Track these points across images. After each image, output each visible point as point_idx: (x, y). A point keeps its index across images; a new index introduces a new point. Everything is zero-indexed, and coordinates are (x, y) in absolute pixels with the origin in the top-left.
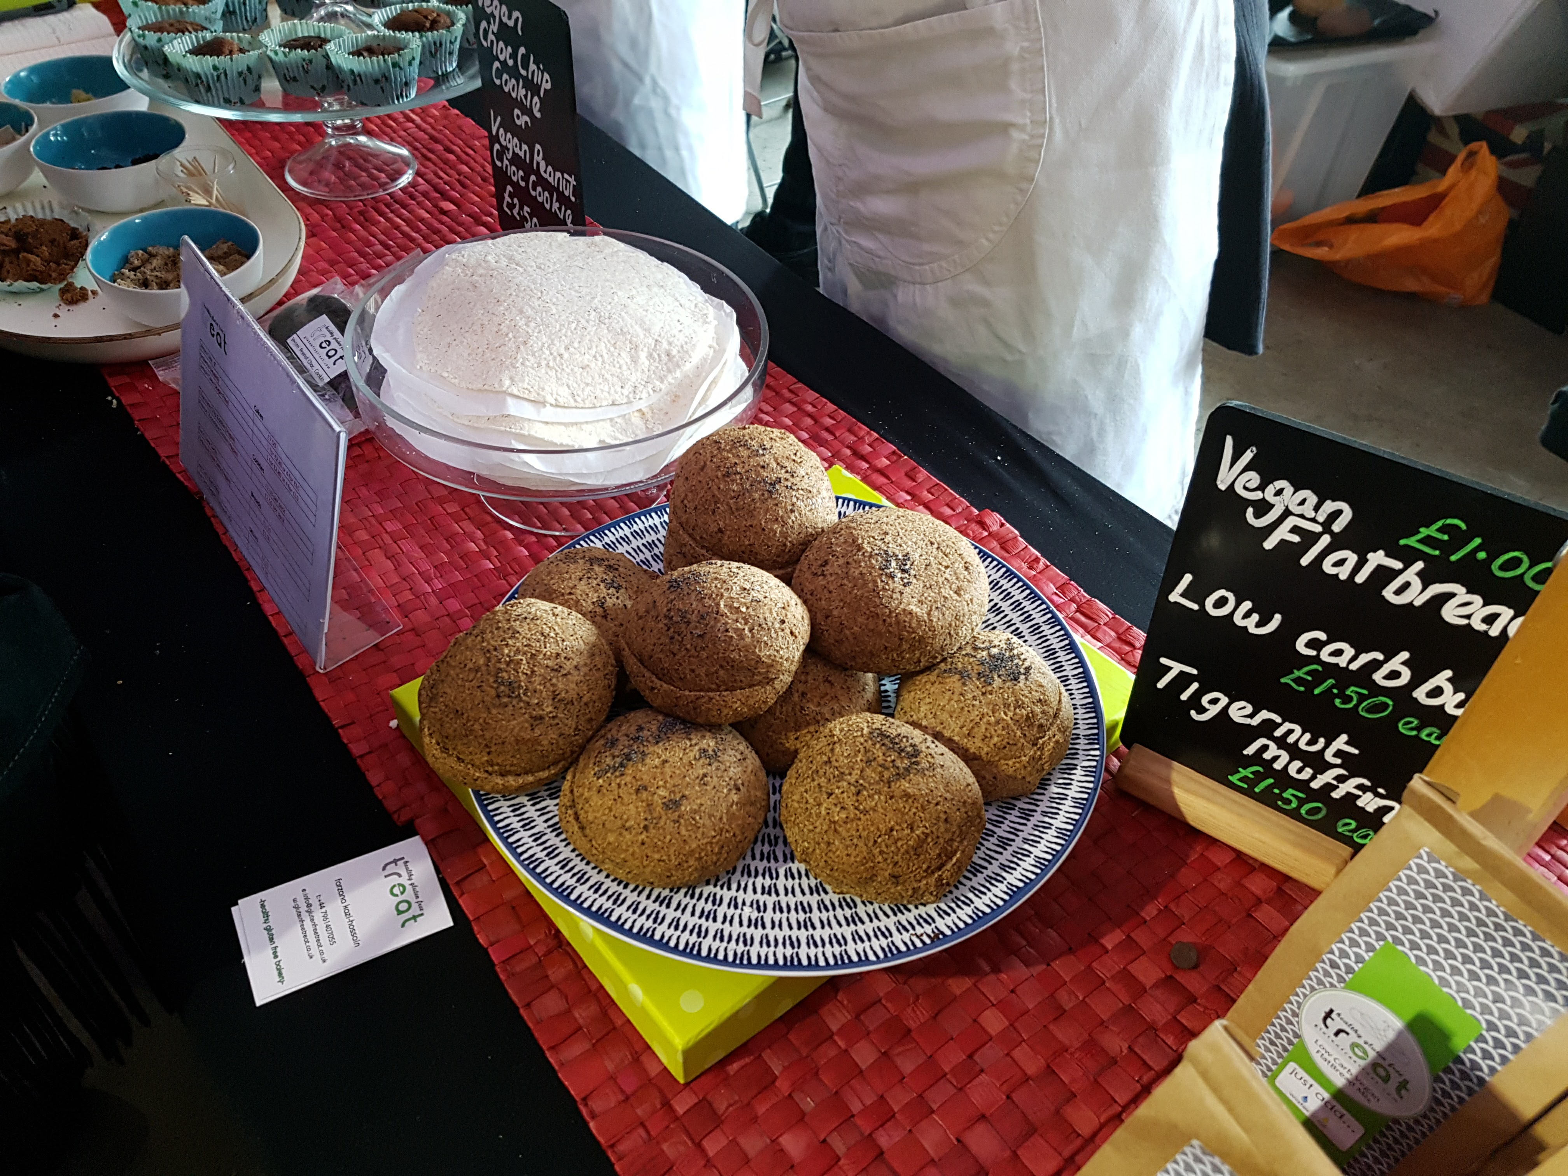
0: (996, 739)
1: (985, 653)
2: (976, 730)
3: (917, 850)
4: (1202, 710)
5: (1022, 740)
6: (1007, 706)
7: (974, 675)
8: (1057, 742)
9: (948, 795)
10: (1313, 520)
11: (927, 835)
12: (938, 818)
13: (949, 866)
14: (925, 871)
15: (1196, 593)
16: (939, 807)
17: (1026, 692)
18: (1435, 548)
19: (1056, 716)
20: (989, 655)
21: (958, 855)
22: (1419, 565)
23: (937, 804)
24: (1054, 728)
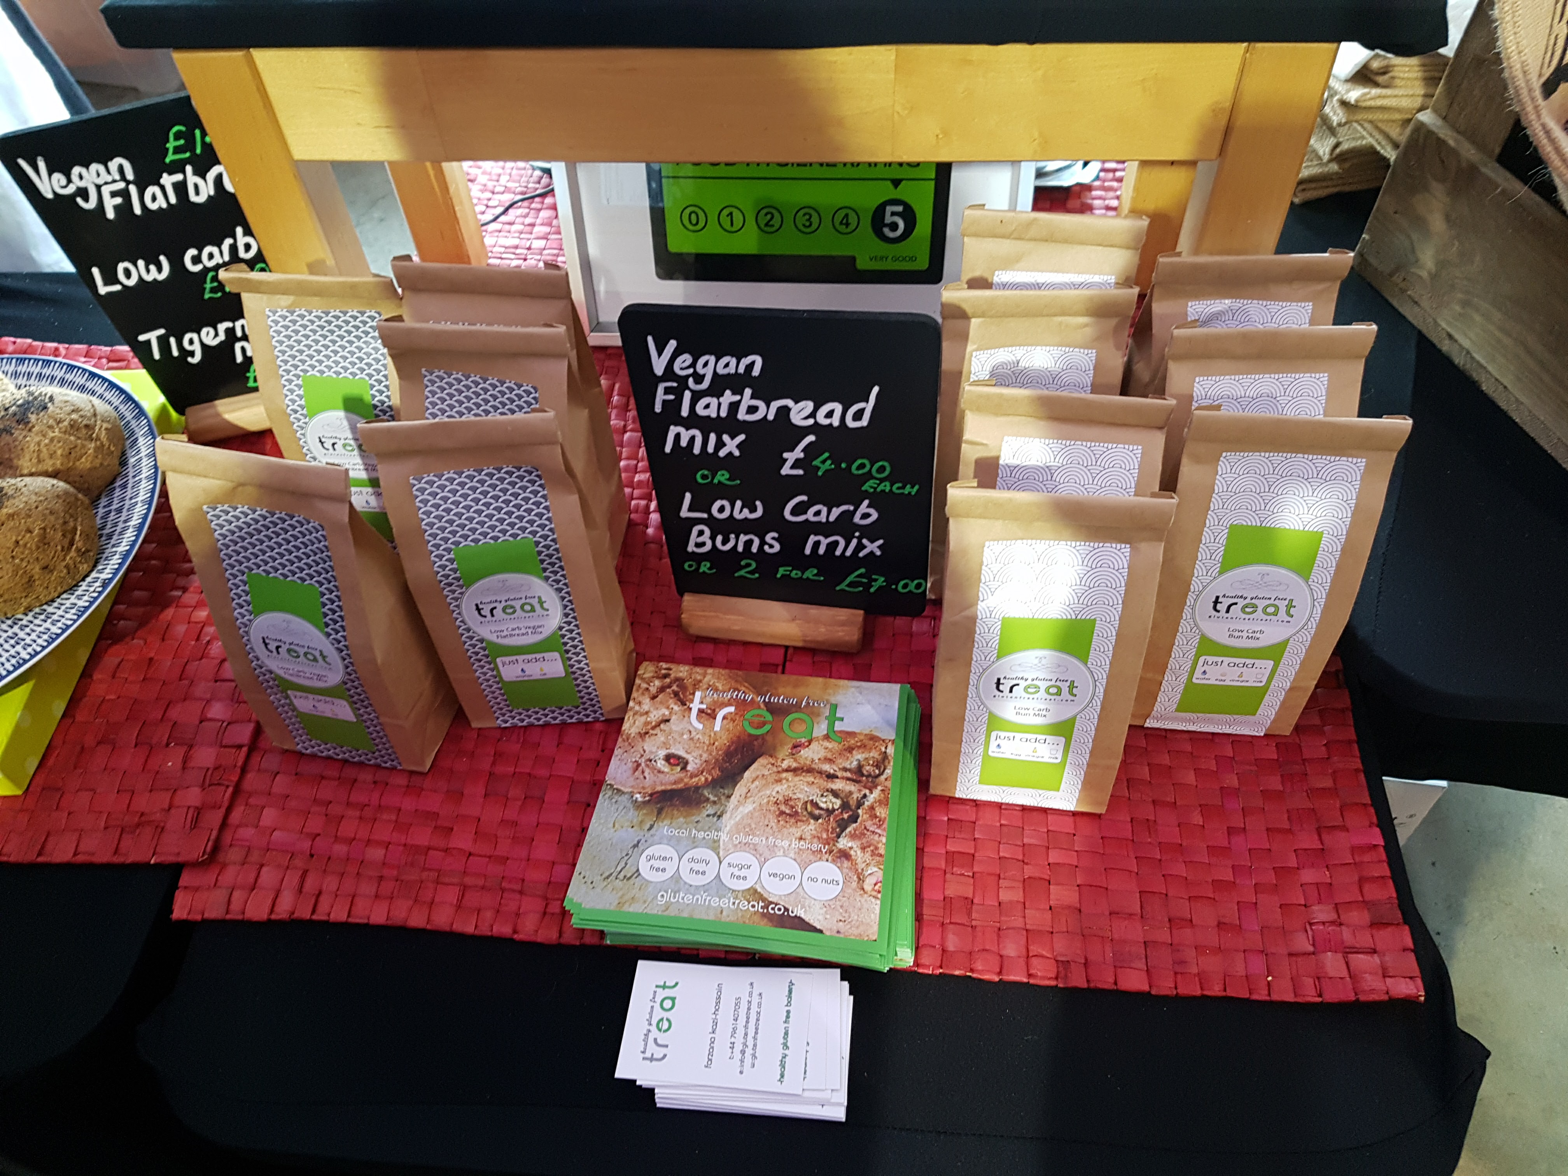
0: (59, 452)
1: (14, 408)
2: (42, 455)
3: (44, 541)
4: (192, 354)
5: (79, 441)
6: (51, 427)
7: (14, 424)
8: (106, 429)
9: (41, 498)
10: (114, 181)
11: (44, 529)
12: (44, 515)
13: (77, 537)
14: (62, 550)
15: (110, 278)
16: (40, 508)
17: (59, 411)
18: (185, 152)
19: (95, 415)
20: (18, 406)
21: (79, 528)
22: (189, 169)
23: (37, 507)
24: (98, 422)
